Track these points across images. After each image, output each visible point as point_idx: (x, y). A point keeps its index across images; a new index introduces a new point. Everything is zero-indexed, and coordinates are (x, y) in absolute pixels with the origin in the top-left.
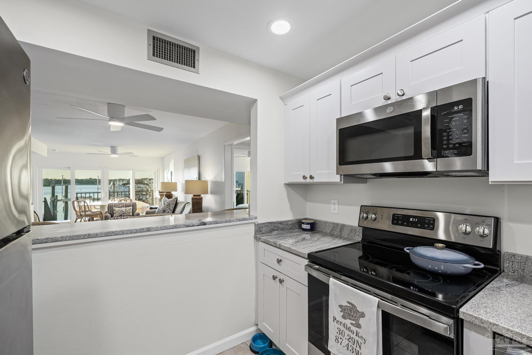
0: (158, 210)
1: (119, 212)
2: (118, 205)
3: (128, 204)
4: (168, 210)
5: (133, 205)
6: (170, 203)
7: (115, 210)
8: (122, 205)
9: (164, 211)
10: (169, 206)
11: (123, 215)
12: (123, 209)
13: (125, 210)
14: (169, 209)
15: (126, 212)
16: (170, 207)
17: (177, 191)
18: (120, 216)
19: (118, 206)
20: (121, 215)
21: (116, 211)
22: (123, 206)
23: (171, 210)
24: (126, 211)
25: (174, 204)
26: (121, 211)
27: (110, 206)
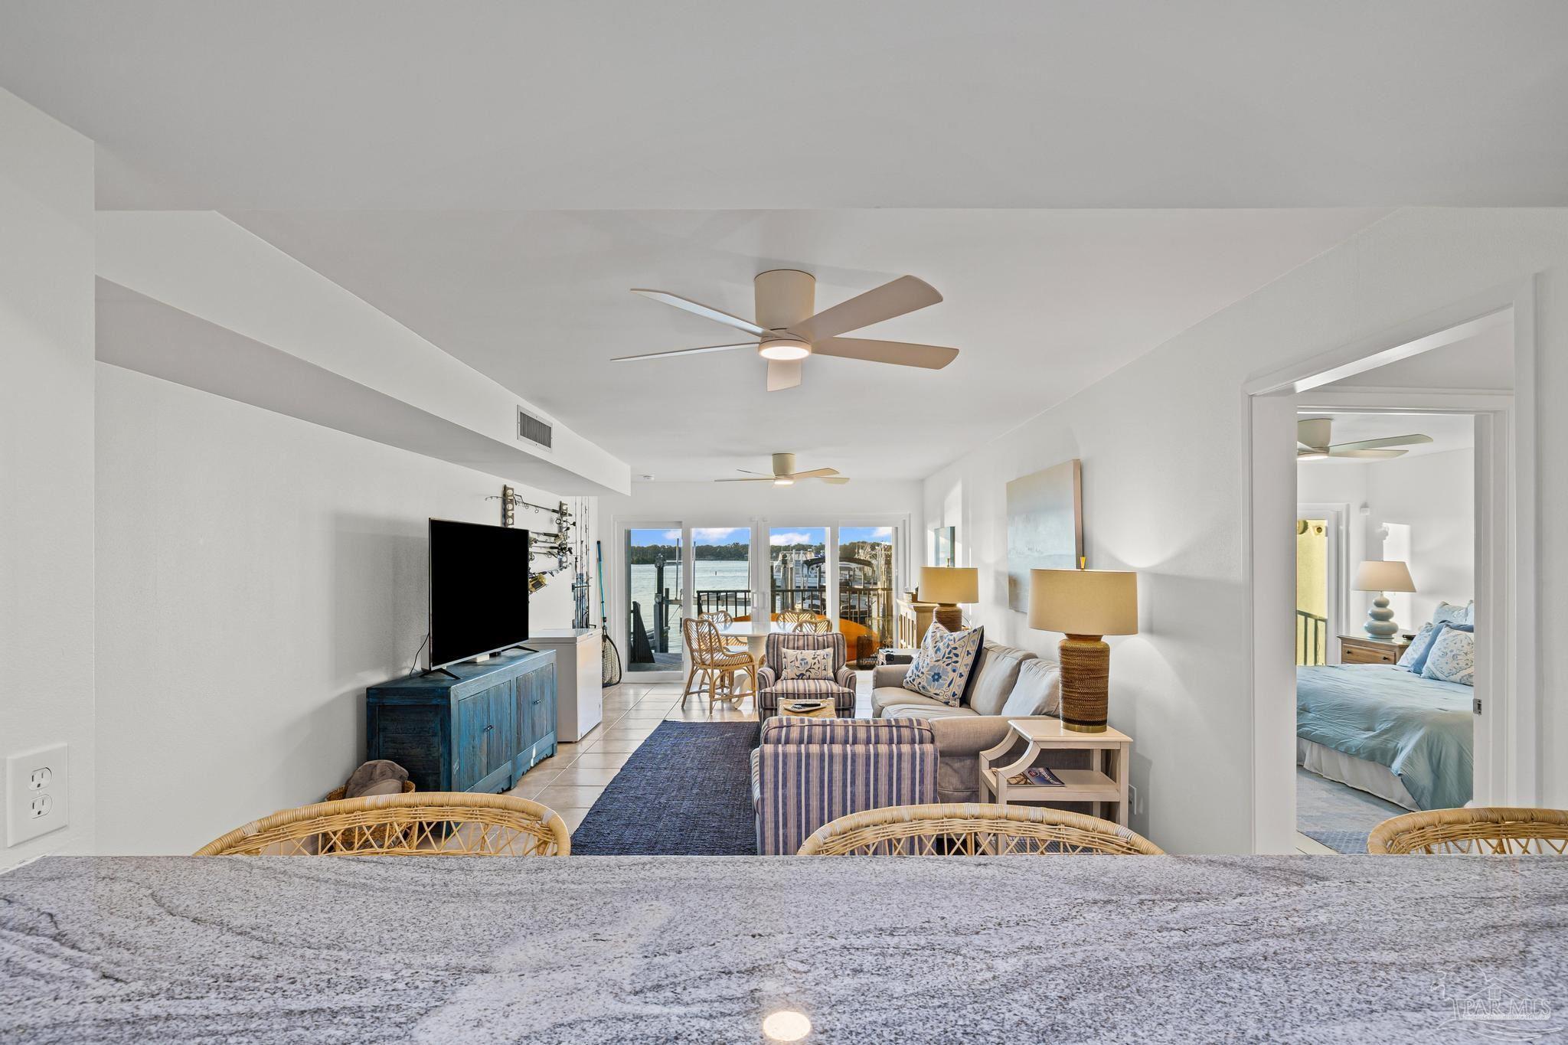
0: (915, 671)
1: (798, 664)
2: (794, 639)
3: (820, 639)
4: (951, 675)
5: (834, 642)
6: (956, 648)
7: (785, 657)
8: (804, 641)
9: (936, 677)
10: (955, 659)
11: (808, 673)
12: (808, 654)
13: (813, 659)
14: (954, 671)
15: (816, 667)
16: (957, 662)
17: (977, 602)
18: (799, 676)
19: (794, 644)
20: (803, 675)
21: (789, 661)
22: (808, 645)
23: (961, 675)
24: (816, 661)
25: (973, 654)
26: (803, 662)
27: (771, 641)
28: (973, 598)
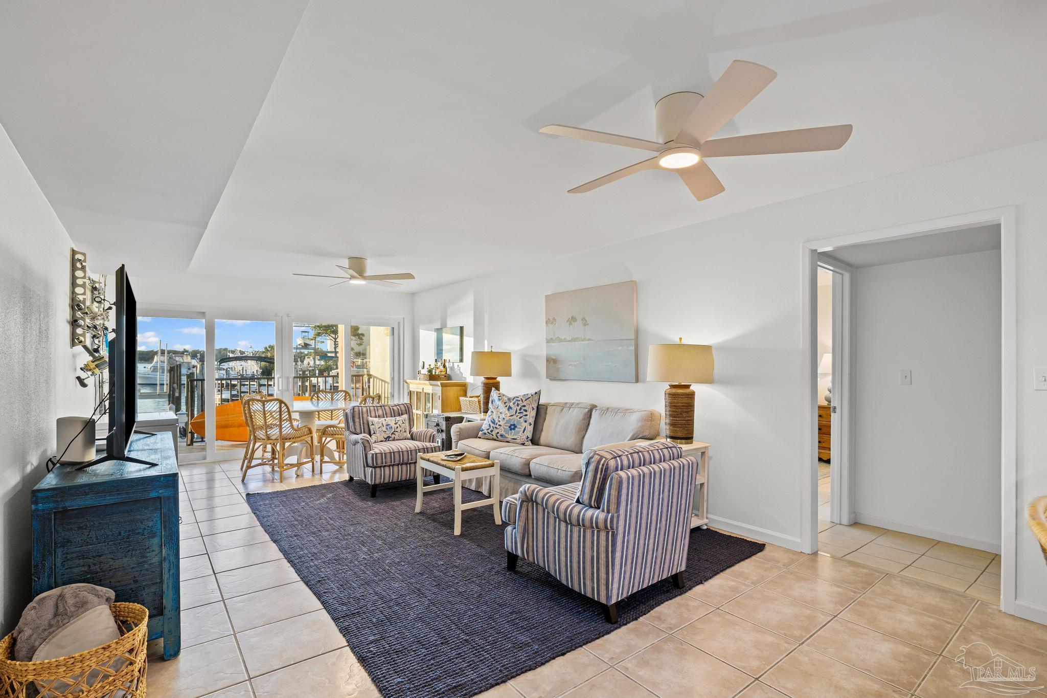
0: (492, 425)
1: (384, 429)
2: (375, 409)
3: (395, 408)
4: (524, 424)
5: (406, 410)
6: (524, 406)
7: (373, 425)
8: (383, 411)
9: (513, 427)
10: (525, 413)
11: (393, 436)
12: (391, 421)
13: (396, 424)
14: (526, 422)
15: (399, 430)
16: (526, 415)
17: (511, 376)
18: (386, 439)
19: (375, 413)
20: (389, 437)
21: (377, 427)
22: (386, 414)
23: (530, 424)
24: (398, 425)
25: (535, 408)
26: (388, 427)
27: (356, 413)
28: (508, 374)
